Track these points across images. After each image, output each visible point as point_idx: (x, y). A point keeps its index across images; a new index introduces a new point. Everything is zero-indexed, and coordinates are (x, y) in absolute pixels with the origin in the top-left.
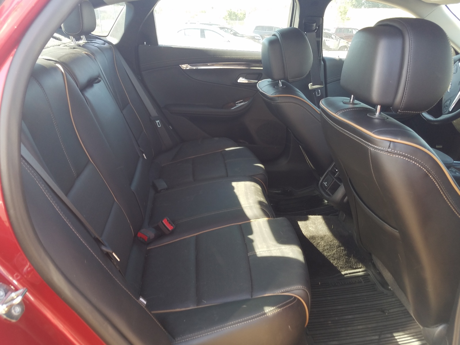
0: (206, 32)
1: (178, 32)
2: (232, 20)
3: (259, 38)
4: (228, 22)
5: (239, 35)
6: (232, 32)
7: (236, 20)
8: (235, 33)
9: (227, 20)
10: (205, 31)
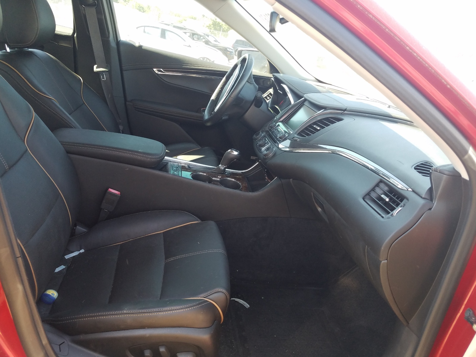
0: (167, 34)
1: (137, 28)
2: (215, 29)
3: (232, 51)
4: (211, 32)
5: (211, 45)
6: (204, 40)
7: (220, 30)
8: (207, 41)
9: (210, 29)
10: (166, 31)
